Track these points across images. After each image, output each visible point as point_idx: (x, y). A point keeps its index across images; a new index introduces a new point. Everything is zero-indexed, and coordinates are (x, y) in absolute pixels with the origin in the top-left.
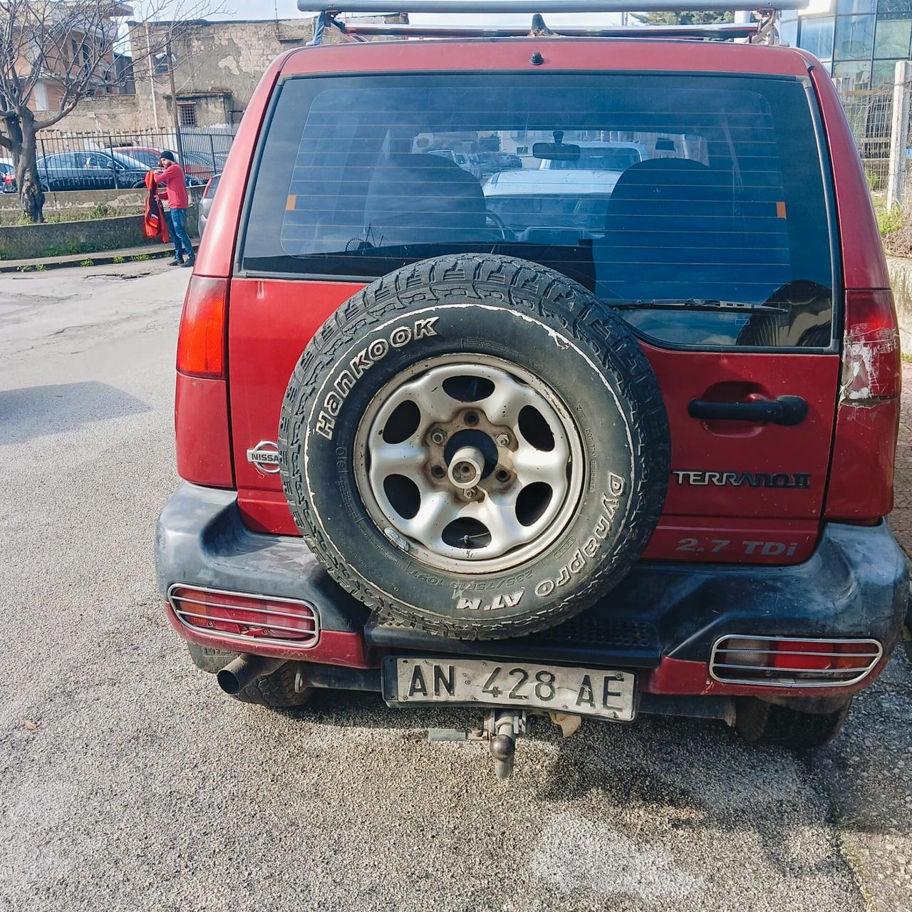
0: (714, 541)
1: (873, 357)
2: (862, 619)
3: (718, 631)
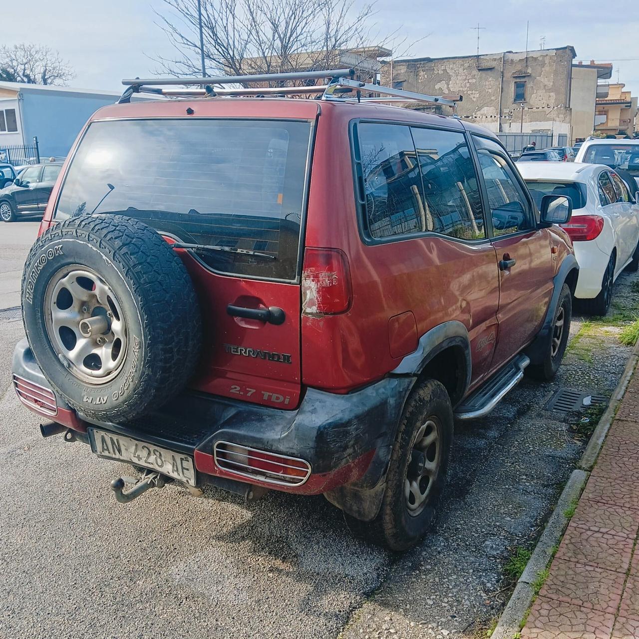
0: (247, 389)
1: (317, 288)
2: (294, 445)
3: (216, 438)
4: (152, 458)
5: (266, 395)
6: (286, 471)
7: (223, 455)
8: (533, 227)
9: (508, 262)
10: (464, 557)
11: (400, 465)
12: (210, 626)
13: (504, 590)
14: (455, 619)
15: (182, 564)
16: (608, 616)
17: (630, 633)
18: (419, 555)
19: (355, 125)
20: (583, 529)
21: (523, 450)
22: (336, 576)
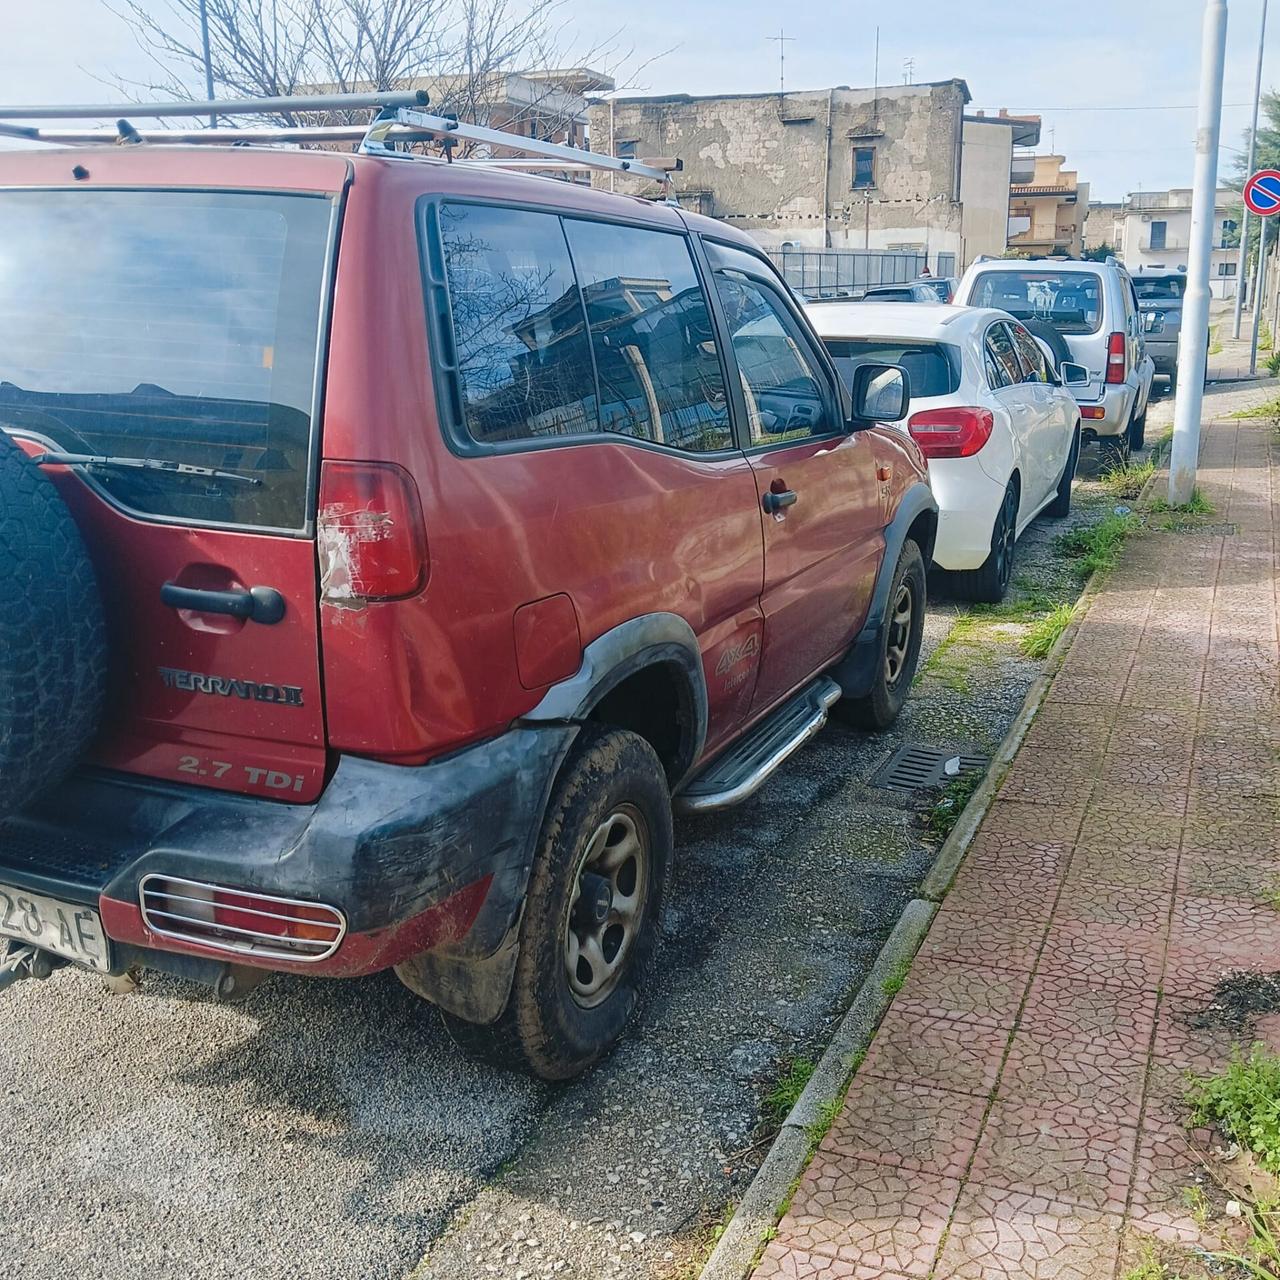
0: (214, 763)
1: (351, 546)
2: (309, 876)
3: (144, 867)
4: (18, 917)
5: (254, 774)
6: (293, 929)
7: (162, 904)
8: (840, 428)
9: (780, 496)
10: (689, 1084)
11: (549, 907)
12: (151, 1260)
13: (762, 1144)
14: (662, 1208)
15: (99, 1137)
16: (947, 1183)
17: (986, 1214)
18: (600, 1086)
19: (432, 207)
20: (915, 1013)
21: (823, 867)
22: (427, 1140)
